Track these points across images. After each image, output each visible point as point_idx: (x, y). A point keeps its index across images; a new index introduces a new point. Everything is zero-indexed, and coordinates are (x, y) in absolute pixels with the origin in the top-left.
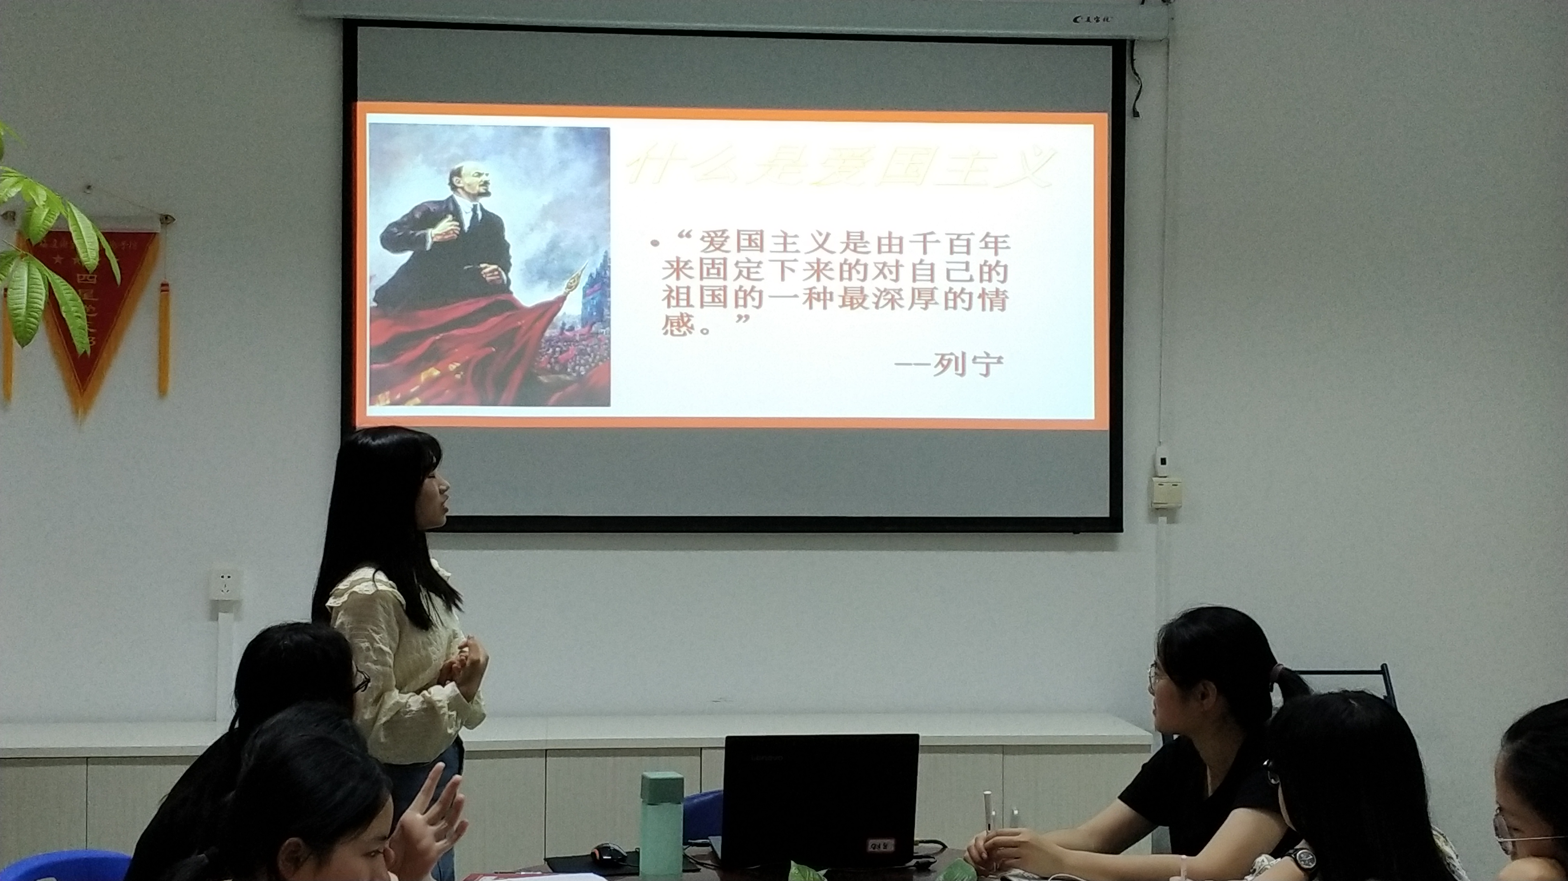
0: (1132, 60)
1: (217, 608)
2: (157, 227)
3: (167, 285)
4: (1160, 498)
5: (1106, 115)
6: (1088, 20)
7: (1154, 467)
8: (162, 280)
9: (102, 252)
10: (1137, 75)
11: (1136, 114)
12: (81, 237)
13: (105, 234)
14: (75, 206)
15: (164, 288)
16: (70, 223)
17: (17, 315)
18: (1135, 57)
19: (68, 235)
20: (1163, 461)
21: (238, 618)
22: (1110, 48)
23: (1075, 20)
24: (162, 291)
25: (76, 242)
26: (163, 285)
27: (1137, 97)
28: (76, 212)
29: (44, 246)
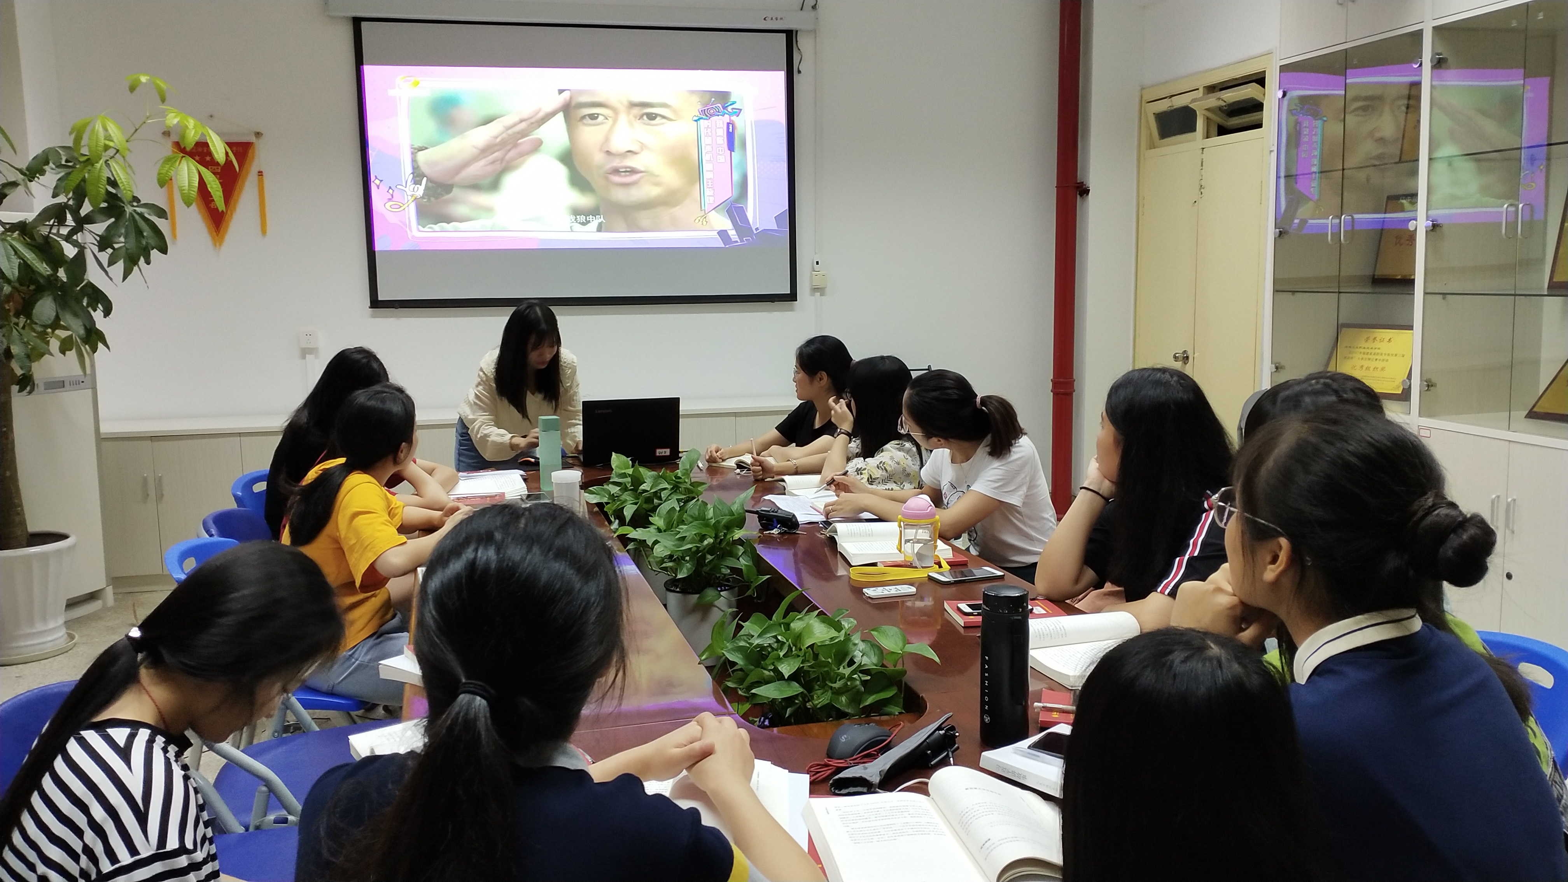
0: (797, 41)
1: (305, 352)
2: (253, 139)
3: (261, 172)
4: (817, 283)
5: (783, 72)
6: (772, 19)
7: (813, 264)
8: (258, 170)
9: (227, 153)
10: (799, 50)
11: (799, 72)
12: (214, 146)
13: (227, 143)
14: (210, 128)
15: (260, 174)
16: (208, 138)
17: (184, 190)
18: (798, 40)
19: (206, 145)
20: (817, 263)
21: (317, 357)
22: (785, 34)
23: (765, 19)
24: (259, 175)
25: (212, 148)
26: (259, 172)
27: (800, 63)
28: (210, 132)
29: (194, 151)
